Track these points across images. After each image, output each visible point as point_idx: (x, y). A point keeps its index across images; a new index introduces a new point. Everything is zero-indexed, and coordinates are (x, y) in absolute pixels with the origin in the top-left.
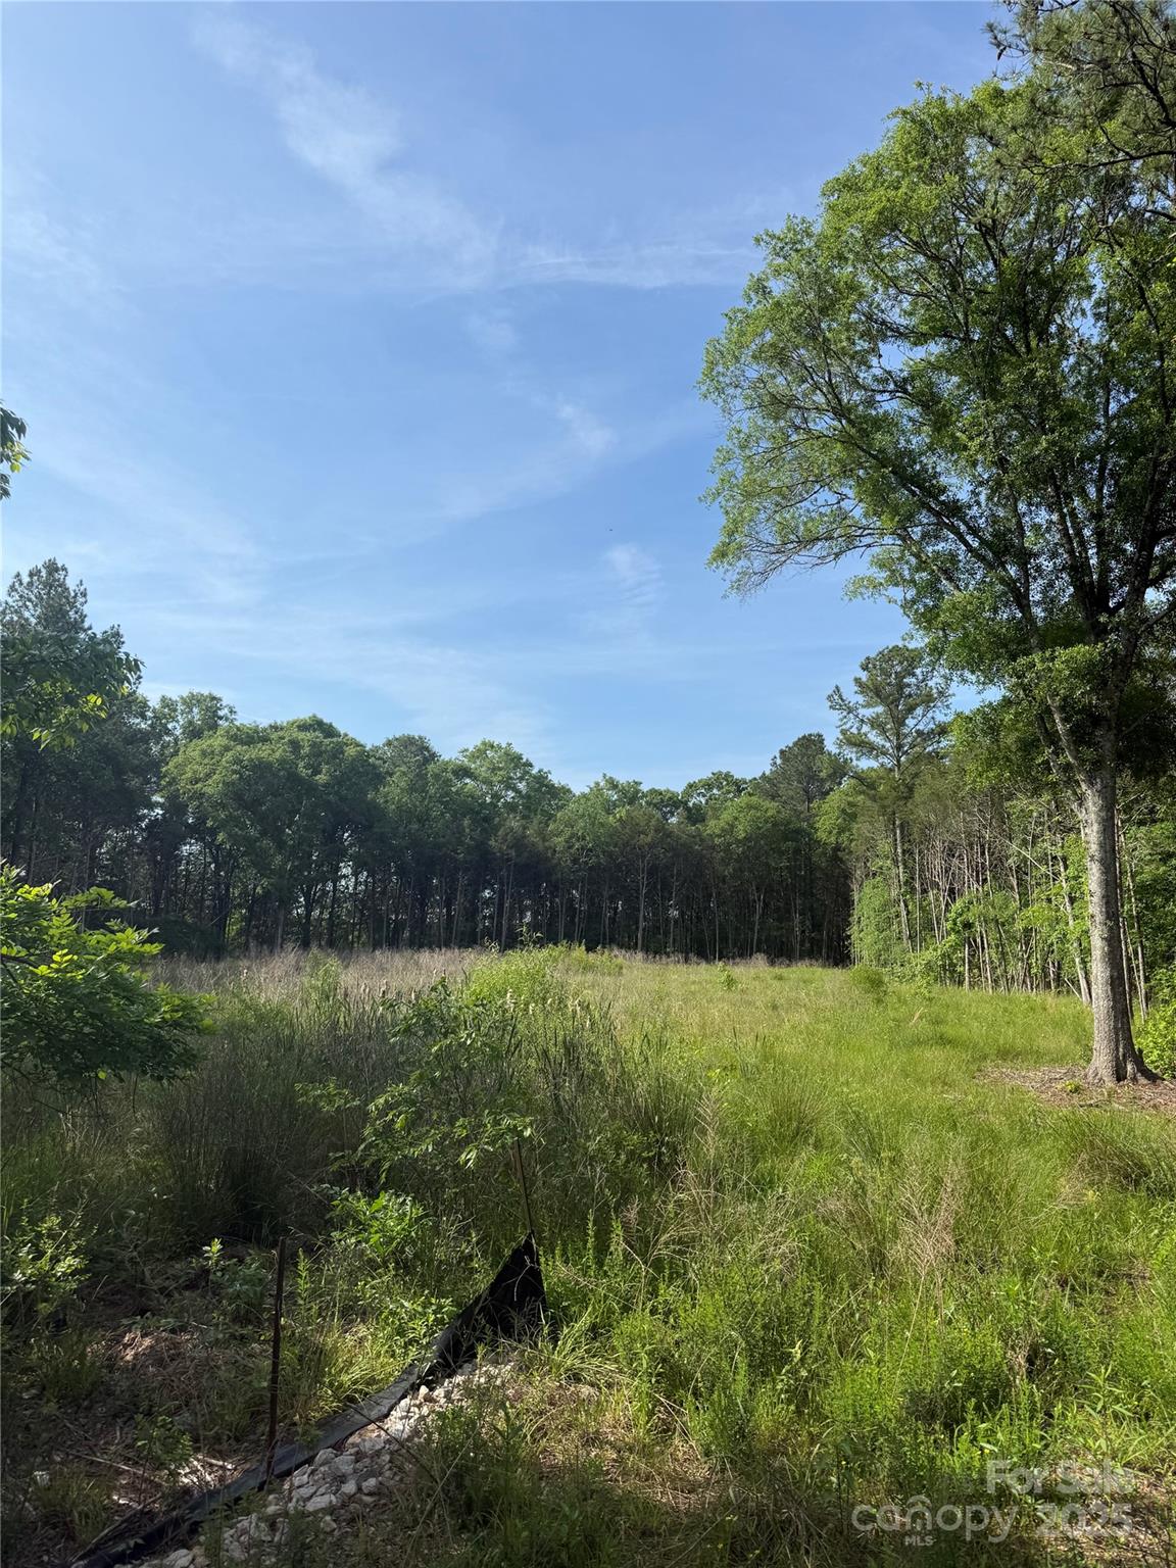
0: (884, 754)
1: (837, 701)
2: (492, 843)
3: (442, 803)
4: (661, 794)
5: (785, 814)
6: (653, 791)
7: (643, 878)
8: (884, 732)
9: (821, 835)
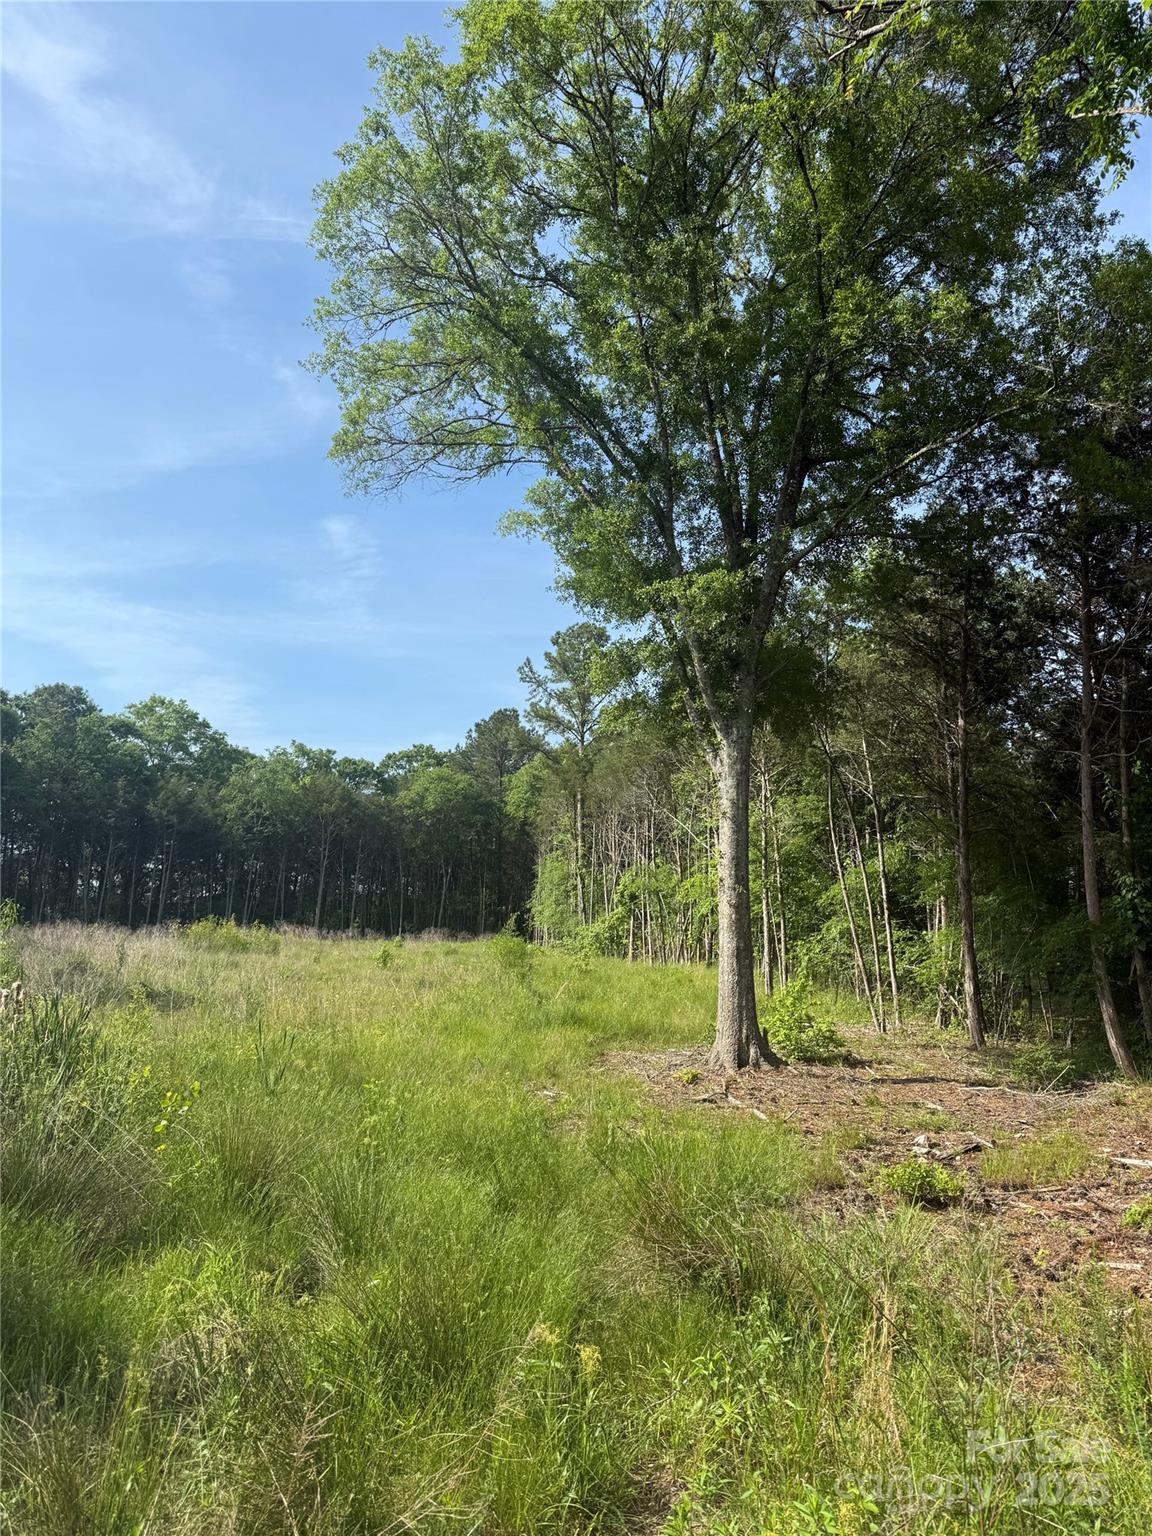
0: (570, 729)
1: (527, 674)
2: (150, 807)
3: (91, 760)
4: (355, 763)
5: (477, 786)
6: (347, 761)
7: (324, 851)
8: (570, 708)
9: (510, 809)
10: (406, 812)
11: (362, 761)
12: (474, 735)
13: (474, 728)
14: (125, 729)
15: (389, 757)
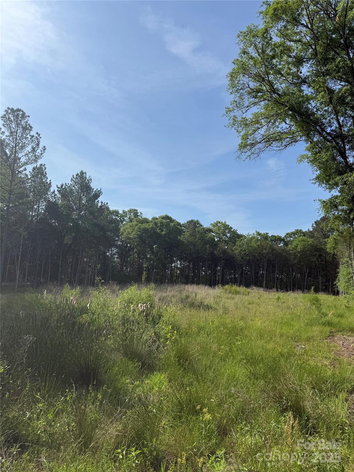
3: (200, 240)
5: (316, 243)
9: (328, 250)
10: (291, 252)
11: (278, 236)
12: (314, 225)
13: (314, 223)
14: (210, 230)
15: (287, 234)
